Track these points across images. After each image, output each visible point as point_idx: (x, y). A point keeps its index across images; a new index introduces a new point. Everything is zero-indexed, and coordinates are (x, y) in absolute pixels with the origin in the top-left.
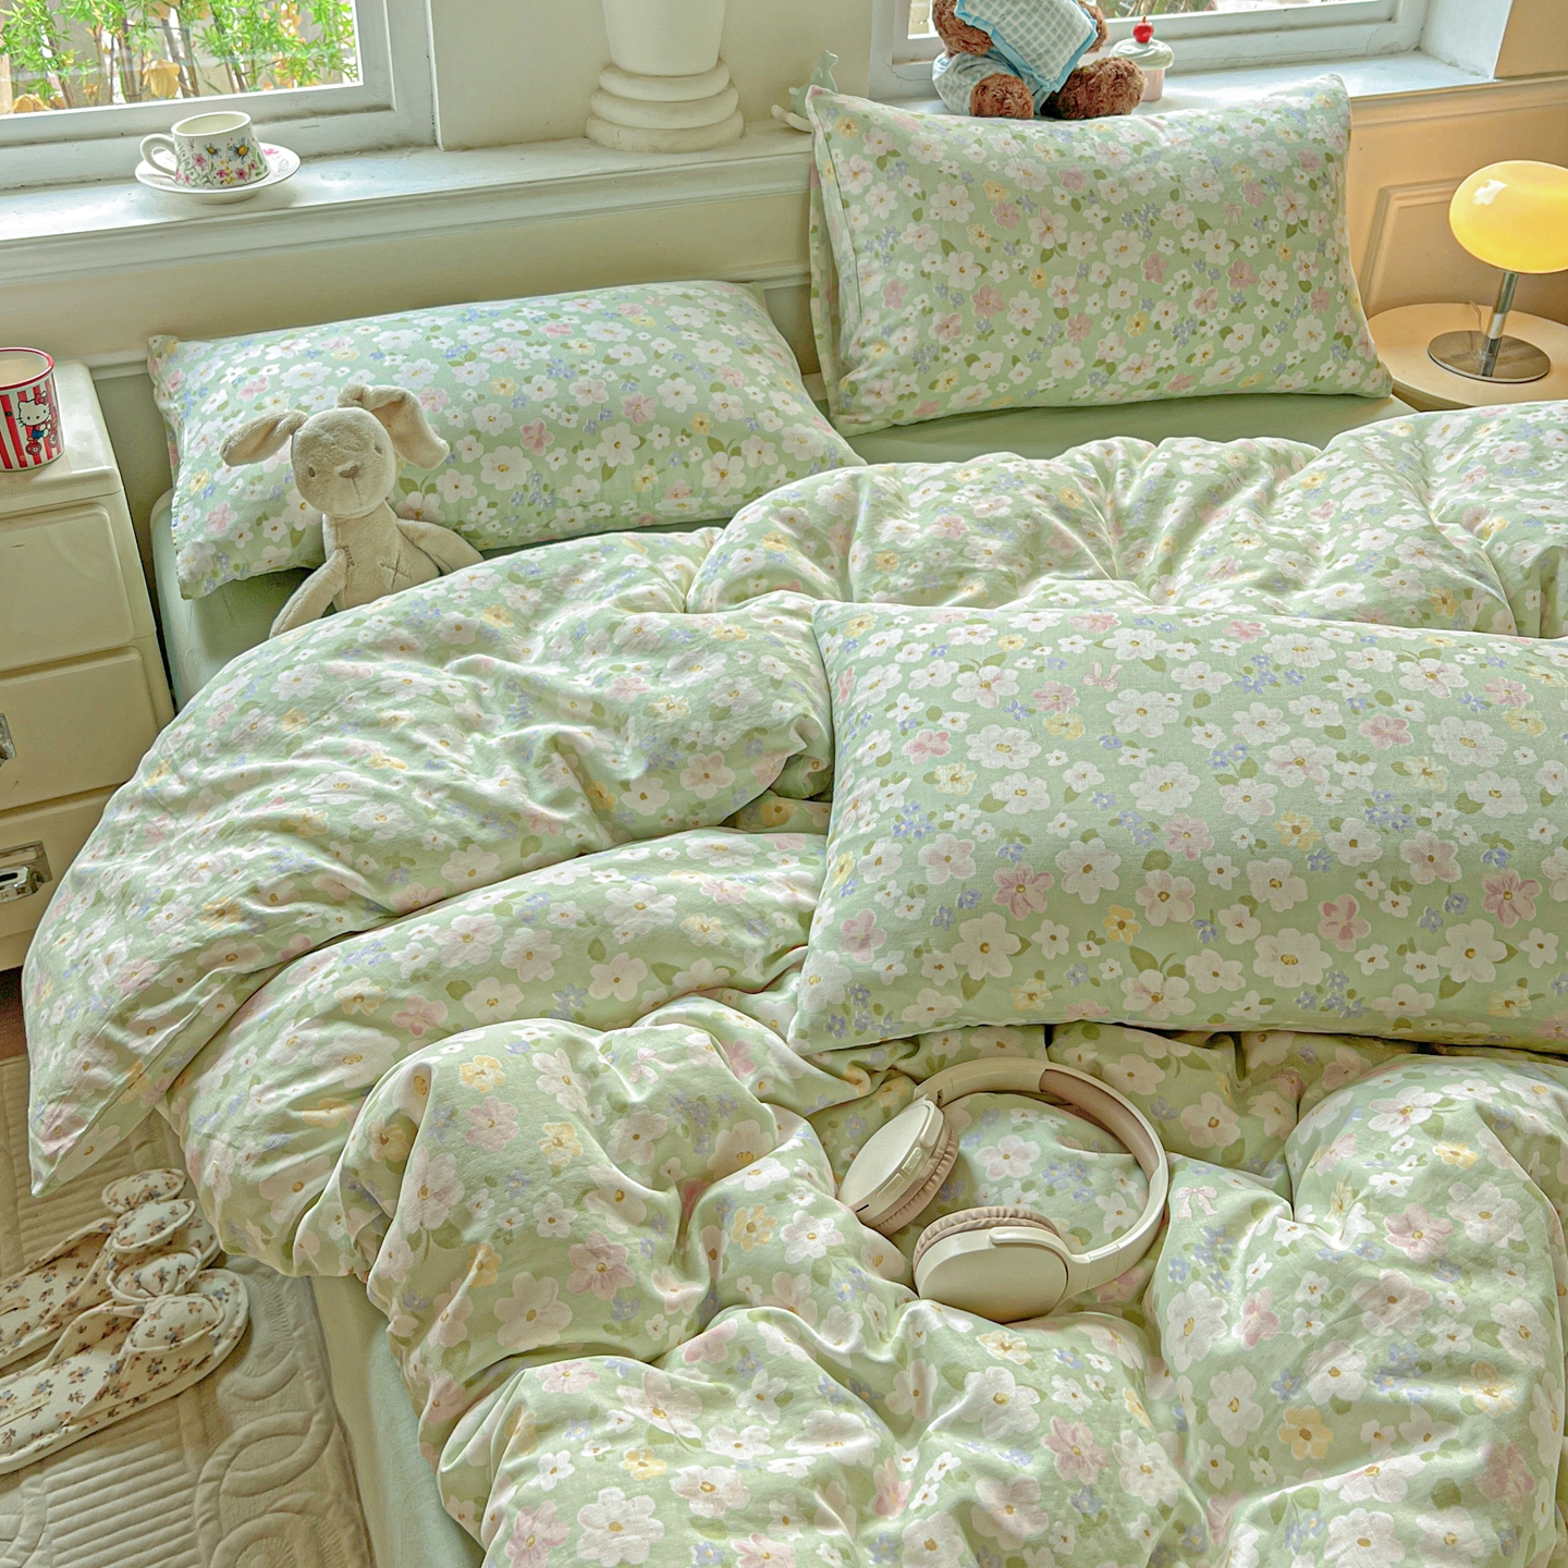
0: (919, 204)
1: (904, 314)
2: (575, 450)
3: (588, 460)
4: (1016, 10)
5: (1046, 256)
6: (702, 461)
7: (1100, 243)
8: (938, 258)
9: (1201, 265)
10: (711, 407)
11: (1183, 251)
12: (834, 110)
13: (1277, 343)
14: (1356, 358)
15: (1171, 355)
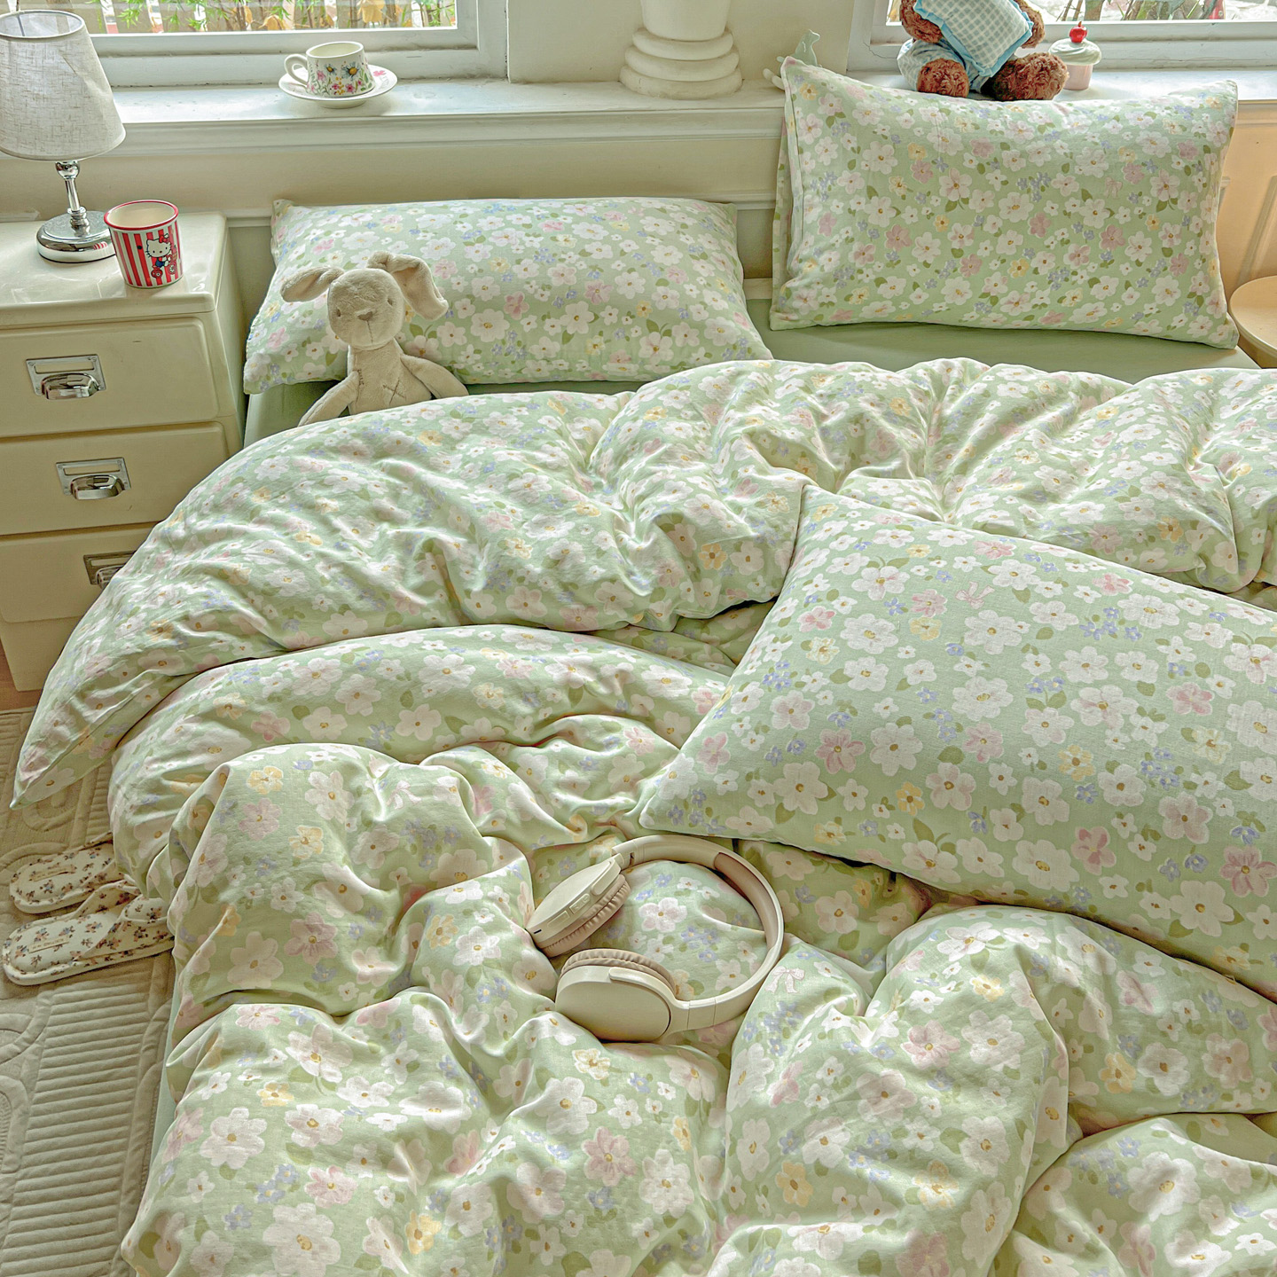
0: (853, 156)
1: (832, 241)
2: (544, 318)
3: (554, 326)
4: (962, 10)
5: (950, 206)
6: (640, 337)
7: (996, 200)
8: (863, 200)
9: (1079, 226)
10: (654, 297)
11: (1065, 213)
12: (801, 77)
13: (1137, 295)
14: (1205, 314)
15: (1045, 295)
